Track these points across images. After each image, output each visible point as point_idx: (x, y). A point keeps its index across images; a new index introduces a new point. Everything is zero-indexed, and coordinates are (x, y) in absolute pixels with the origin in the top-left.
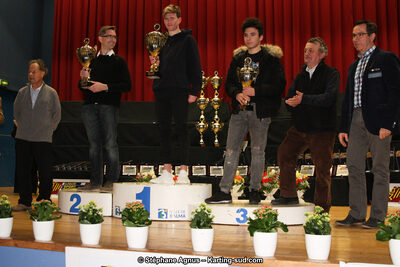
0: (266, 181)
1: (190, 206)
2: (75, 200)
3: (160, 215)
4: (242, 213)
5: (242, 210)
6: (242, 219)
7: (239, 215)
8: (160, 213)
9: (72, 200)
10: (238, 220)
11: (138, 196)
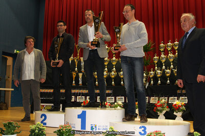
0: (159, 106)
1: (110, 123)
2: (43, 117)
3: (92, 128)
4: (143, 129)
5: (143, 127)
6: (143, 132)
7: (141, 130)
8: (92, 127)
9: (41, 117)
10: (140, 133)
11: (79, 116)
